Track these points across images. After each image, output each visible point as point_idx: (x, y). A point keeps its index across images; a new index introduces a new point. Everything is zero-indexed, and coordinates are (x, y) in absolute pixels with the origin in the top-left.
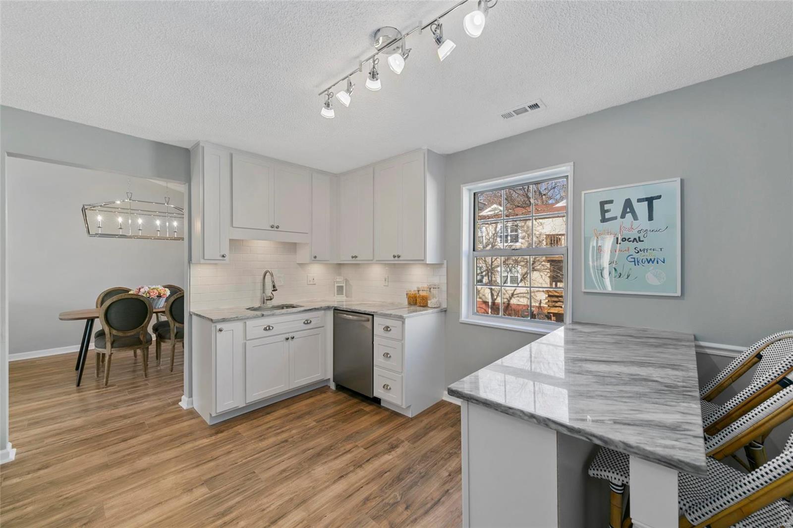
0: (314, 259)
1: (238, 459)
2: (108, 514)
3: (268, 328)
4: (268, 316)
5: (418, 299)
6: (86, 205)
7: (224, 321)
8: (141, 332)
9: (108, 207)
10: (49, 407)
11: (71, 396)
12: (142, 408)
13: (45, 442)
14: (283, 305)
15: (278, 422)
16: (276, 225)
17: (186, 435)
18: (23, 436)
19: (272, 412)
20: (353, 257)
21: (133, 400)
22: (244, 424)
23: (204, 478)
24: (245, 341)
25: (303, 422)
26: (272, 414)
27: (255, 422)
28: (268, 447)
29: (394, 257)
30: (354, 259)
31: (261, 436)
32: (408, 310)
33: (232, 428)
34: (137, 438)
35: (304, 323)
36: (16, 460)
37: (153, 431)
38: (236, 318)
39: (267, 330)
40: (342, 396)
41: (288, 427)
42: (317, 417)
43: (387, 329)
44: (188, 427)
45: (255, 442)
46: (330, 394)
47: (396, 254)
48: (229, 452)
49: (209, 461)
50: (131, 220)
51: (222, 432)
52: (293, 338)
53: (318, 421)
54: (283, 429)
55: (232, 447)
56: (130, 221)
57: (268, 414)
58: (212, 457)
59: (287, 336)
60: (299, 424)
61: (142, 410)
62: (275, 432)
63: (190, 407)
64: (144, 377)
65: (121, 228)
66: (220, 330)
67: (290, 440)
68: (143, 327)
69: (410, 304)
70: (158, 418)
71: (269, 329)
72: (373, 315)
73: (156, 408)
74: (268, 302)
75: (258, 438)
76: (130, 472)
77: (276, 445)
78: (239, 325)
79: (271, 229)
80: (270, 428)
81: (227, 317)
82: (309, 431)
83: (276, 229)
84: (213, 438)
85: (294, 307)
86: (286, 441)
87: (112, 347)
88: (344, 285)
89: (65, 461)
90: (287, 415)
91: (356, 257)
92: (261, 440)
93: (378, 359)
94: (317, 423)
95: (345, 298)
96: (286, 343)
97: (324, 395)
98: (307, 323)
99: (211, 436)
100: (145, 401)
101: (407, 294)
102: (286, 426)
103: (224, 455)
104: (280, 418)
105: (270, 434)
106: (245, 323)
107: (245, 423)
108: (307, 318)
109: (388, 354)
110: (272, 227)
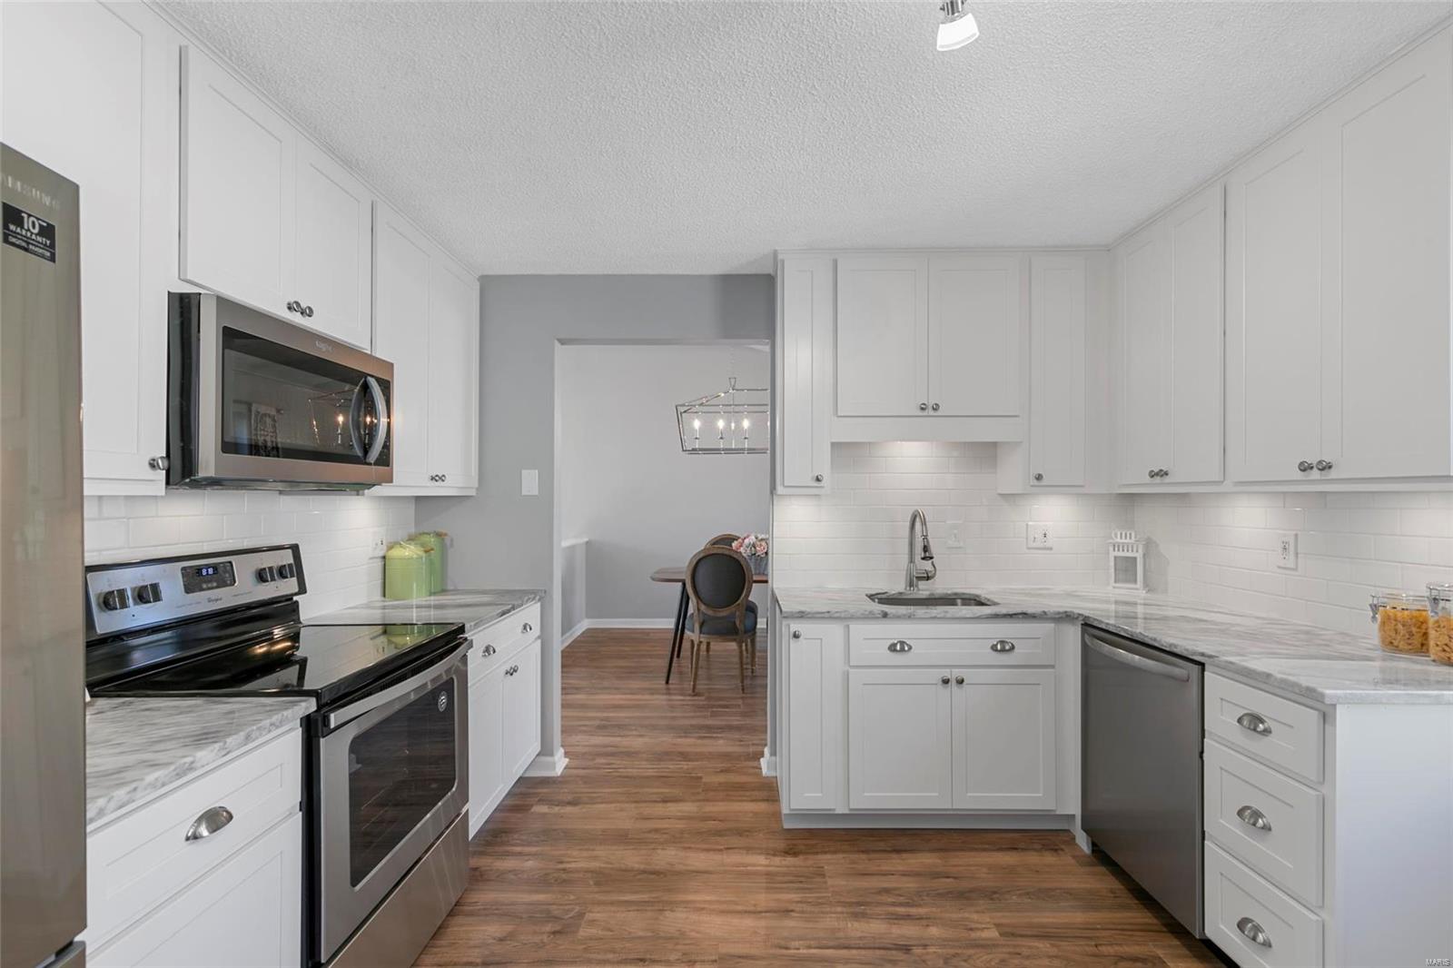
0: (1036, 482)
1: (794, 940)
2: (584, 932)
3: (898, 648)
4: (898, 617)
5: (1432, 634)
6: (681, 405)
7: (802, 617)
8: (737, 613)
9: (707, 406)
10: (628, 707)
11: (656, 697)
12: (711, 749)
13: (595, 762)
14: (956, 594)
15: (910, 884)
16: (931, 402)
17: (740, 833)
18: (584, 741)
19: (905, 851)
20: (1153, 475)
21: (709, 728)
22: (840, 856)
23: (724, 949)
24: (847, 668)
25: (966, 915)
26: (904, 855)
27: (863, 862)
28: (861, 943)
29: (1305, 467)
30: (1157, 479)
31: (859, 904)
32: (1383, 670)
33: (817, 853)
34: (681, 804)
35: (994, 648)
36: (562, 776)
37: (704, 800)
38: (827, 615)
39: (895, 650)
40: (1103, 882)
41: (922, 911)
42: (1007, 918)
43: (1253, 722)
44: (751, 815)
45: (842, 913)
46: (1070, 860)
47: (1313, 460)
48: (787, 912)
49: (749, 912)
50: (735, 422)
51: (795, 854)
52: (961, 682)
53: (1009, 933)
54: (913, 911)
55: (798, 902)
56: (733, 425)
57: (898, 851)
58: (755, 905)
59: (946, 673)
60: (954, 916)
61: (710, 753)
62: (892, 909)
63: (773, 774)
64: (741, 692)
65: (721, 438)
66: (796, 636)
67: (918, 951)
68: (739, 605)
69: (1390, 645)
70: (722, 778)
71: (902, 650)
72: (1202, 665)
73: (726, 756)
74: (922, 584)
75: (851, 904)
76: (642, 867)
77: (879, 948)
78: (834, 631)
79: (921, 413)
80: (887, 891)
81: (808, 610)
82: (971, 951)
83: (932, 413)
84: (777, 860)
85: (983, 604)
86: (906, 949)
87: (701, 632)
88: (1139, 556)
89: (595, 803)
90: (936, 875)
91: (1162, 474)
92: (856, 916)
93: (1220, 821)
94: (1001, 935)
95: (1143, 593)
96: (944, 692)
97: (1049, 858)
98: (1003, 650)
99: (774, 855)
100: (722, 737)
101: (1375, 608)
102: (920, 906)
103: (775, 912)
104: (918, 874)
105: (879, 910)
106: (848, 626)
107: (844, 852)
108: (1002, 636)
109: (1257, 815)
110: (922, 409)
